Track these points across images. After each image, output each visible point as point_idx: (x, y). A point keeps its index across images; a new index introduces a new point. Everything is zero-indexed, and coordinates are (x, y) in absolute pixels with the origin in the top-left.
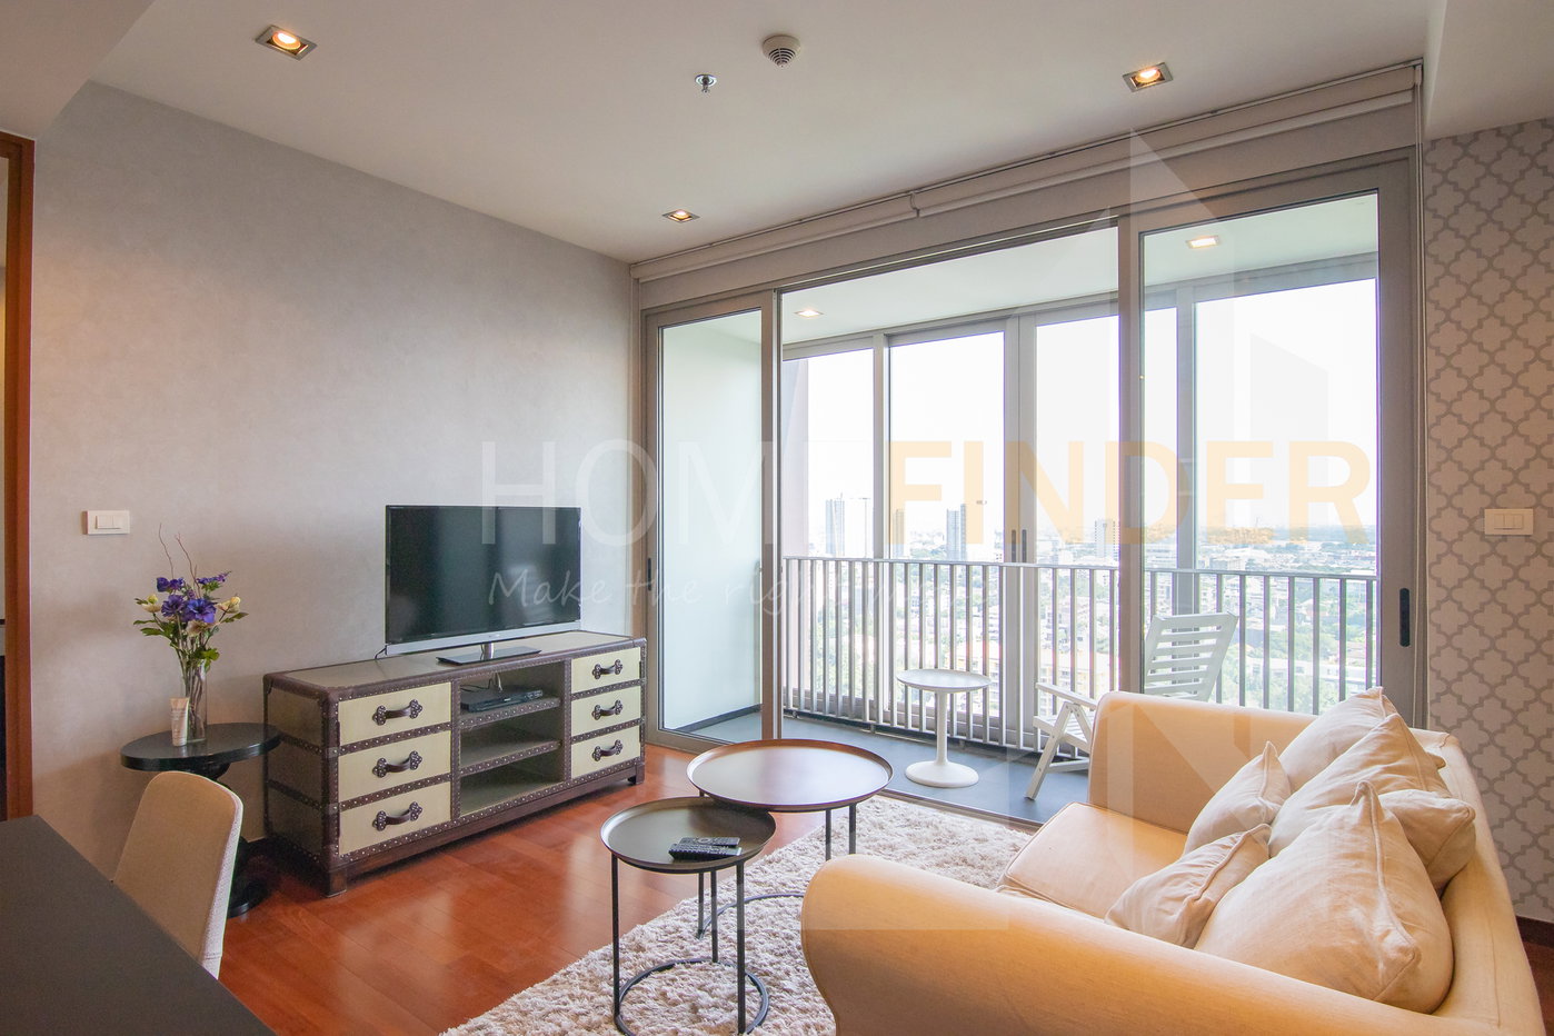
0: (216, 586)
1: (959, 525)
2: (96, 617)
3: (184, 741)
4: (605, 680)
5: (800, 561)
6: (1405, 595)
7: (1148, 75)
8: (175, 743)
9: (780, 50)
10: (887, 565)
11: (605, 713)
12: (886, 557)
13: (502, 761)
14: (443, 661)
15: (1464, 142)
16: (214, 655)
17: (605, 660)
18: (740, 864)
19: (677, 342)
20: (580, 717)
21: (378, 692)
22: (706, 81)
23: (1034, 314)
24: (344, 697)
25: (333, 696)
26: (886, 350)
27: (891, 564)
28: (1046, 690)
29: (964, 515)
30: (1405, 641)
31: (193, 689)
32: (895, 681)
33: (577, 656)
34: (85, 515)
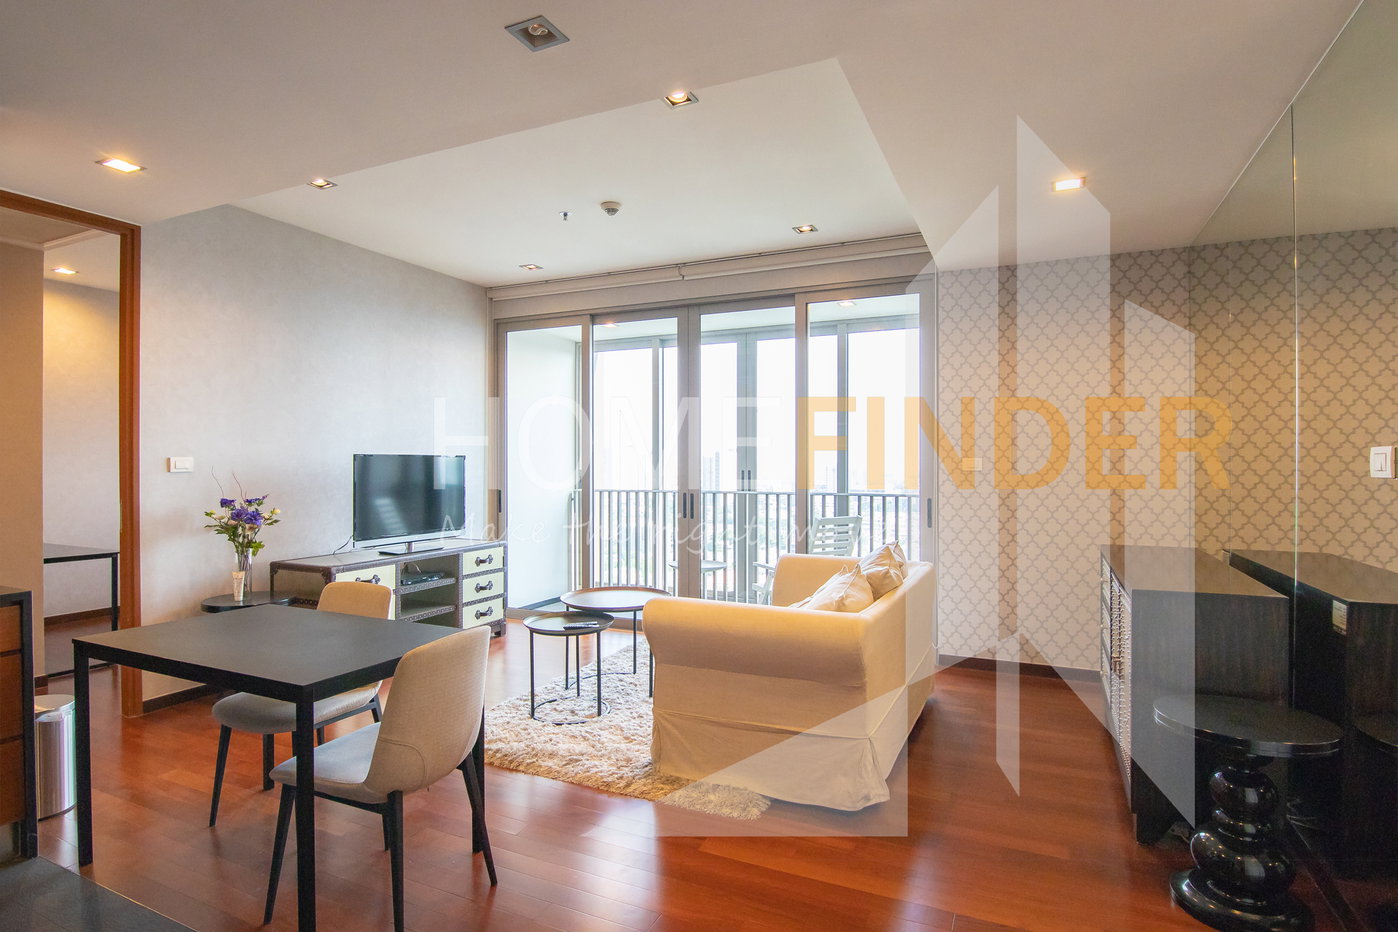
0: (261, 503)
1: (714, 470)
2: (176, 524)
3: (241, 598)
4: (484, 567)
5: (609, 492)
6: (929, 501)
7: (806, 228)
8: (236, 599)
9: (611, 209)
10: (661, 495)
11: (482, 588)
12: (661, 489)
13: (422, 616)
14: (382, 553)
15: (956, 274)
16: (260, 546)
17: (483, 555)
18: (598, 632)
19: (516, 341)
20: (468, 591)
21: (355, 569)
22: (565, 215)
23: (756, 333)
24: (338, 571)
25: (333, 570)
26: (661, 349)
27: (664, 494)
28: (762, 566)
29: (717, 461)
30: (930, 525)
31: (243, 566)
32: (668, 567)
33: (466, 551)
34: (169, 459)
